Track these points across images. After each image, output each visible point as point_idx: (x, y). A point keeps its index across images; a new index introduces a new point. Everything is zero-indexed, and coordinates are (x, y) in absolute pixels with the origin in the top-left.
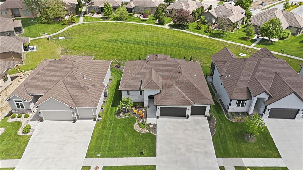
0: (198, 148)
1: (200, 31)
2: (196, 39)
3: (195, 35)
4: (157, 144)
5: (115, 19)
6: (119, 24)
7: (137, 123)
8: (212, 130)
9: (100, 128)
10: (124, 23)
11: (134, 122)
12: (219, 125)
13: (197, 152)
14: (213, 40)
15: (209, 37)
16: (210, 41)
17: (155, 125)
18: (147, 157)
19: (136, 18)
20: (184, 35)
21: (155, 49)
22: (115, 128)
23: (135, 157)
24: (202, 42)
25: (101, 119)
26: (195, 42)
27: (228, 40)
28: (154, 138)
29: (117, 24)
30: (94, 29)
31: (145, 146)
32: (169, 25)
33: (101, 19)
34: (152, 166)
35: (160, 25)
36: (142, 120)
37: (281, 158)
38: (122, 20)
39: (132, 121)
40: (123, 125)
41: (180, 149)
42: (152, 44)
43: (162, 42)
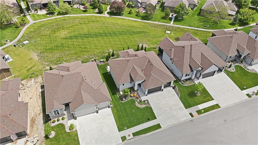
0: (175, 107)
1: (132, 15)
2: (134, 24)
3: (131, 20)
4: (154, 111)
5: (59, 14)
6: (67, 18)
7: (136, 102)
8: (178, 94)
9: (116, 111)
10: (71, 16)
11: (135, 102)
12: (179, 90)
14: (145, 23)
16: (143, 24)
17: (147, 100)
18: (152, 120)
19: (78, 10)
20: (123, 21)
22: (125, 109)
23: (146, 122)
24: (139, 26)
25: (112, 105)
26: (134, 27)
27: (155, 21)
28: (151, 108)
29: (65, 18)
31: (148, 115)
32: (108, 13)
33: (48, 16)
34: (158, 124)
35: (101, 14)
36: (138, 100)
37: (214, 100)
38: (66, 13)
39: (133, 102)
40: (129, 106)
41: (167, 110)
42: (105, 34)
43: (111, 31)
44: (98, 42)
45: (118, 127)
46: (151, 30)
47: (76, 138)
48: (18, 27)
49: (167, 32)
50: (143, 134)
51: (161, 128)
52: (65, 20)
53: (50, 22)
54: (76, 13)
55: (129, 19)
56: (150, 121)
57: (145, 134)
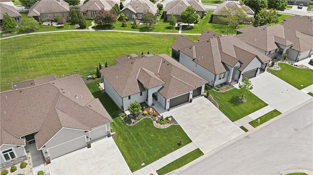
1: (127, 28)
2: (130, 36)
3: (127, 33)
4: (185, 131)
5: (21, 32)
6: (33, 36)
7: (155, 122)
8: (215, 104)
9: (121, 141)
10: (39, 34)
12: (216, 98)
13: (218, 124)
14: (146, 34)
15: (140, 32)
16: (143, 35)
18: (186, 145)
19: (49, 27)
20: (115, 34)
21: (100, 54)
22: (138, 134)
23: (176, 150)
24: (138, 38)
25: (114, 133)
26: (131, 39)
27: (158, 31)
28: (179, 128)
29: (30, 36)
32: (93, 28)
33: (4, 35)
34: (196, 150)
35: (83, 29)
36: (157, 118)
37: (268, 105)
38: (32, 31)
40: (143, 129)
41: (204, 128)
42: (92, 49)
43: (100, 45)
44: (82, 58)
45: (129, 165)
46: (155, 41)
50: (175, 169)
51: (203, 154)
52: (30, 38)
53: (5, 41)
54: (47, 30)
55: (123, 32)
56: (183, 146)
57: (178, 168)
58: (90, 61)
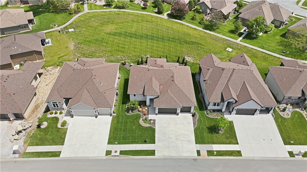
0: (184, 137)
1: (195, 22)
2: (191, 32)
3: (191, 27)
4: (156, 134)
5: (116, 7)
6: (122, 13)
7: (141, 119)
8: (194, 124)
9: (115, 122)
10: (126, 12)
12: (200, 120)
13: (183, 140)
15: (203, 30)
17: (154, 120)
18: (149, 144)
19: (137, 6)
20: (181, 26)
22: (126, 123)
23: (141, 144)
24: (196, 36)
25: (115, 114)
28: (153, 130)
29: (120, 13)
30: (99, 20)
31: (147, 137)
32: (168, 14)
33: (104, 7)
34: (153, 150)
35: (159, 14)
36: (145, 117)
37: (238, 144)
38: (123, 8)
39: (138, 117)
40: (132, 120)
41: (171, 138)
42: (152, 38)
43: (161, 36)
44: (139, 45)
45: (109, 139)
46: (208, 43)
47: (63, 136)
48: (71, 14)
49: (228, 49)
50: (130, 155)
51: (155, 155)
52: (119, 14)
53: (103, 14)
54: (134, 9)
55: (188, 26)
56: (147, 144)
57: (133, 156)
58: (142, 49)
